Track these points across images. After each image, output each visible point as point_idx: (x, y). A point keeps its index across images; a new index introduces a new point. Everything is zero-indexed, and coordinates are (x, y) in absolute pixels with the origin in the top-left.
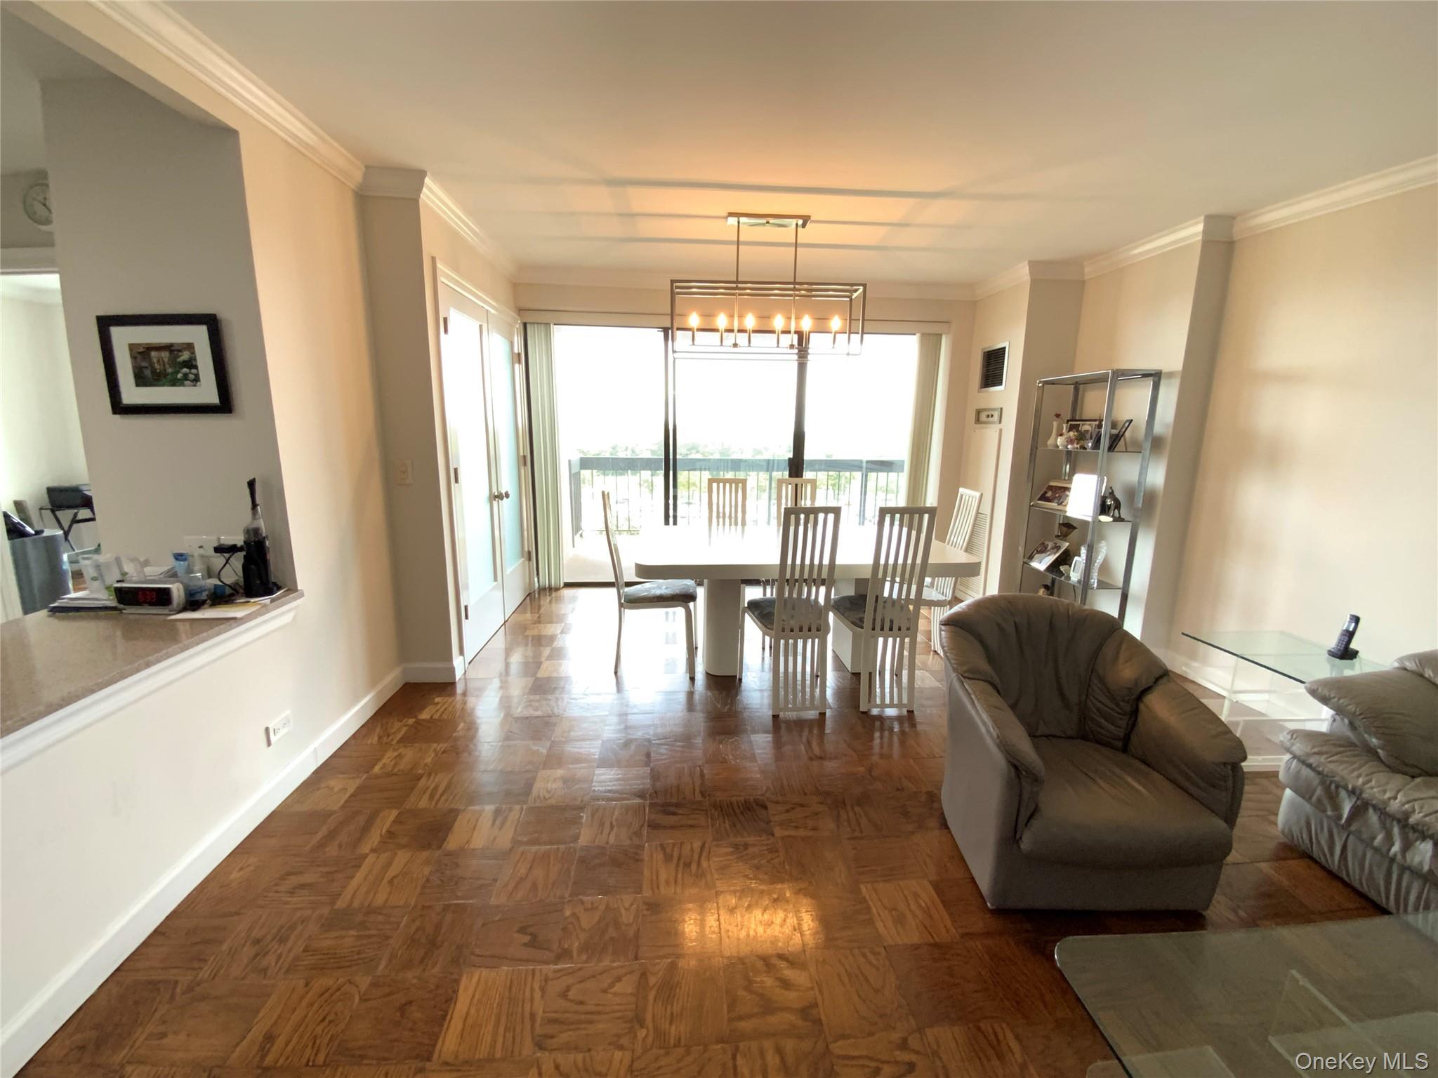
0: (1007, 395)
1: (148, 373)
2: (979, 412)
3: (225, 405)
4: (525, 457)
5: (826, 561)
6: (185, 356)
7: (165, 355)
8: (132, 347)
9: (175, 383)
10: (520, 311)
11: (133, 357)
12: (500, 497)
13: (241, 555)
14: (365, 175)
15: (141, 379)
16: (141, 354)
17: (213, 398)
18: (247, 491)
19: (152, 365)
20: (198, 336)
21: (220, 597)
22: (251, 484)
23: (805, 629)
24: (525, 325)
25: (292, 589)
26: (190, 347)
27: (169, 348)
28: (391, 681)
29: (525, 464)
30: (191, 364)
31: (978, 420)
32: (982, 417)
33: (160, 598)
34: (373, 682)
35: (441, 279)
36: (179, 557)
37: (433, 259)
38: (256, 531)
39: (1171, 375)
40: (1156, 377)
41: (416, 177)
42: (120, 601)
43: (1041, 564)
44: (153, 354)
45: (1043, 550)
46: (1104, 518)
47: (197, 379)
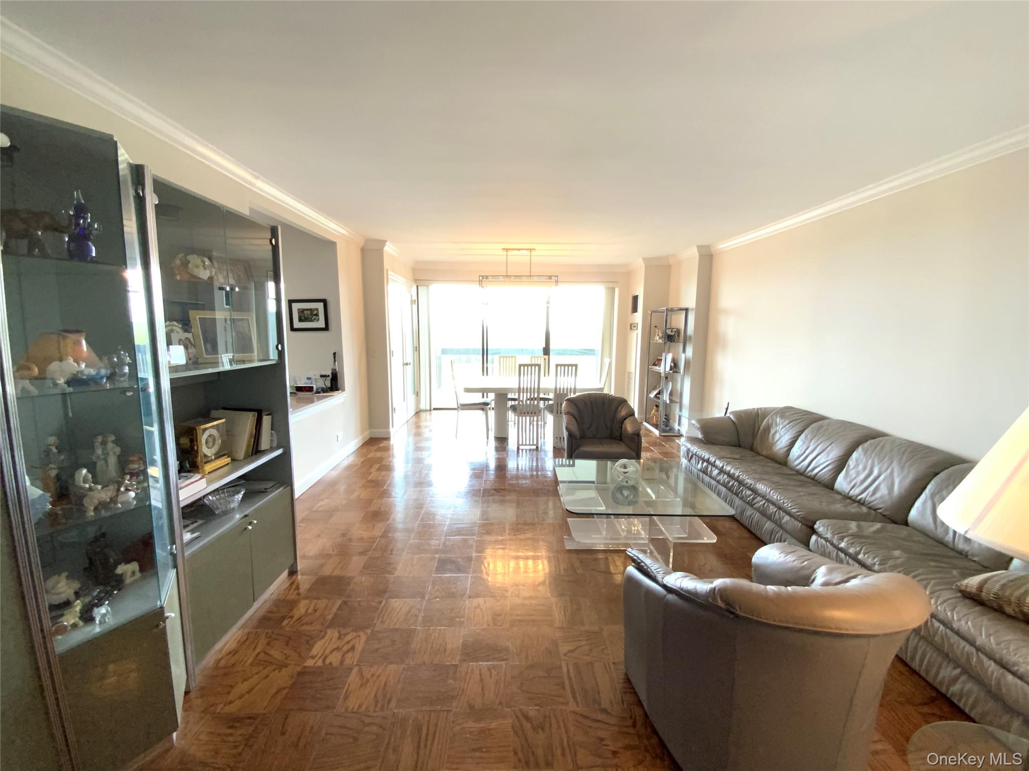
0: (638, 317)
1: (303, 318)
2: (631, 325)
3: (326, 328)
4: (416, 347)
5: (536, 387)
6: (315, 312)
7: (309, 312)
8: (298, 310)
9: (311, 321)
10: (416, 281)
11: (299, 313)
12: (407, 364)
13: (329, 378)
14: (365, 242)
15: (300, 320)
16: (301, 312)
17: (323, 326)
18: (333, 356)
19: (304, 314)
20: (320, 306)
21: (324, 390)
22: (334, 354)
23: (530, 413)
24: (417, 287)
25: (344, 390)
26: (317, 309)
27: (310, 310)
28: (367, 435)
29: (416, 351)
30: (317, 315)
31: (631, 328)
32: (633, 326)
33: (310, 389)
34: (362, 432)
35: (389, 276)
36: (309, 379)
37: (387, 270)
38: (335, 370)
39: (692, 309)
40: (687, 310)
41: (383, 243)
42: (297, 390)
43: (652, 395)
44: (305, 312)
45: (654, 389)
46: (671, 372)
47: (318, 319)
